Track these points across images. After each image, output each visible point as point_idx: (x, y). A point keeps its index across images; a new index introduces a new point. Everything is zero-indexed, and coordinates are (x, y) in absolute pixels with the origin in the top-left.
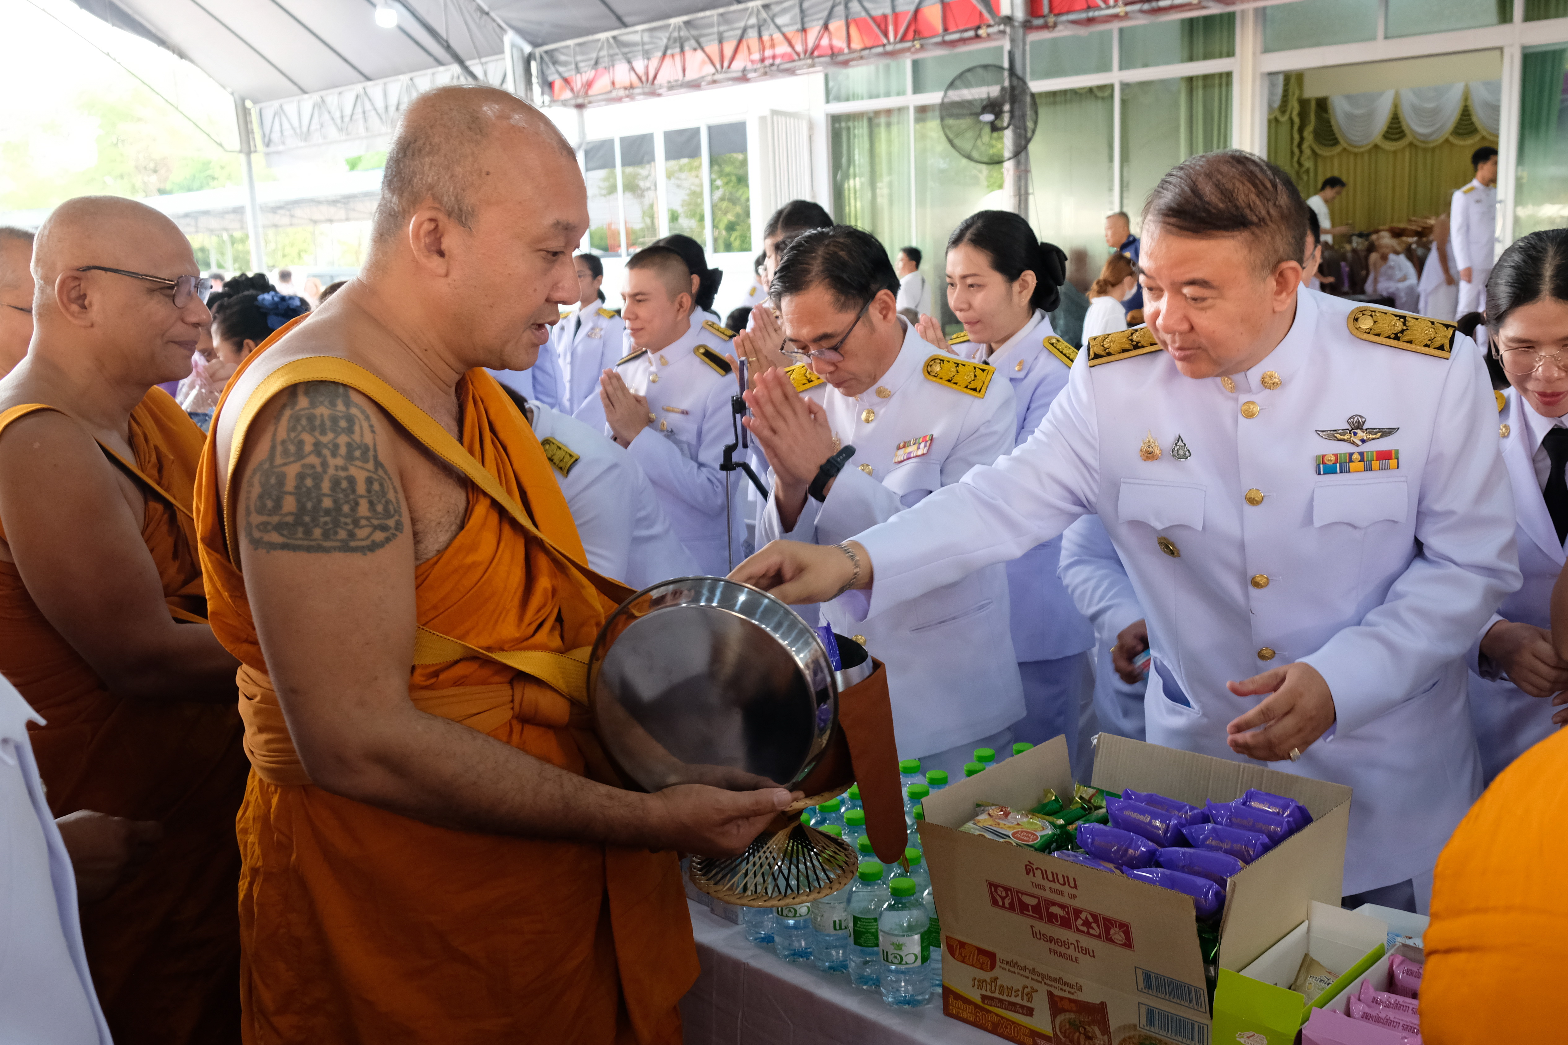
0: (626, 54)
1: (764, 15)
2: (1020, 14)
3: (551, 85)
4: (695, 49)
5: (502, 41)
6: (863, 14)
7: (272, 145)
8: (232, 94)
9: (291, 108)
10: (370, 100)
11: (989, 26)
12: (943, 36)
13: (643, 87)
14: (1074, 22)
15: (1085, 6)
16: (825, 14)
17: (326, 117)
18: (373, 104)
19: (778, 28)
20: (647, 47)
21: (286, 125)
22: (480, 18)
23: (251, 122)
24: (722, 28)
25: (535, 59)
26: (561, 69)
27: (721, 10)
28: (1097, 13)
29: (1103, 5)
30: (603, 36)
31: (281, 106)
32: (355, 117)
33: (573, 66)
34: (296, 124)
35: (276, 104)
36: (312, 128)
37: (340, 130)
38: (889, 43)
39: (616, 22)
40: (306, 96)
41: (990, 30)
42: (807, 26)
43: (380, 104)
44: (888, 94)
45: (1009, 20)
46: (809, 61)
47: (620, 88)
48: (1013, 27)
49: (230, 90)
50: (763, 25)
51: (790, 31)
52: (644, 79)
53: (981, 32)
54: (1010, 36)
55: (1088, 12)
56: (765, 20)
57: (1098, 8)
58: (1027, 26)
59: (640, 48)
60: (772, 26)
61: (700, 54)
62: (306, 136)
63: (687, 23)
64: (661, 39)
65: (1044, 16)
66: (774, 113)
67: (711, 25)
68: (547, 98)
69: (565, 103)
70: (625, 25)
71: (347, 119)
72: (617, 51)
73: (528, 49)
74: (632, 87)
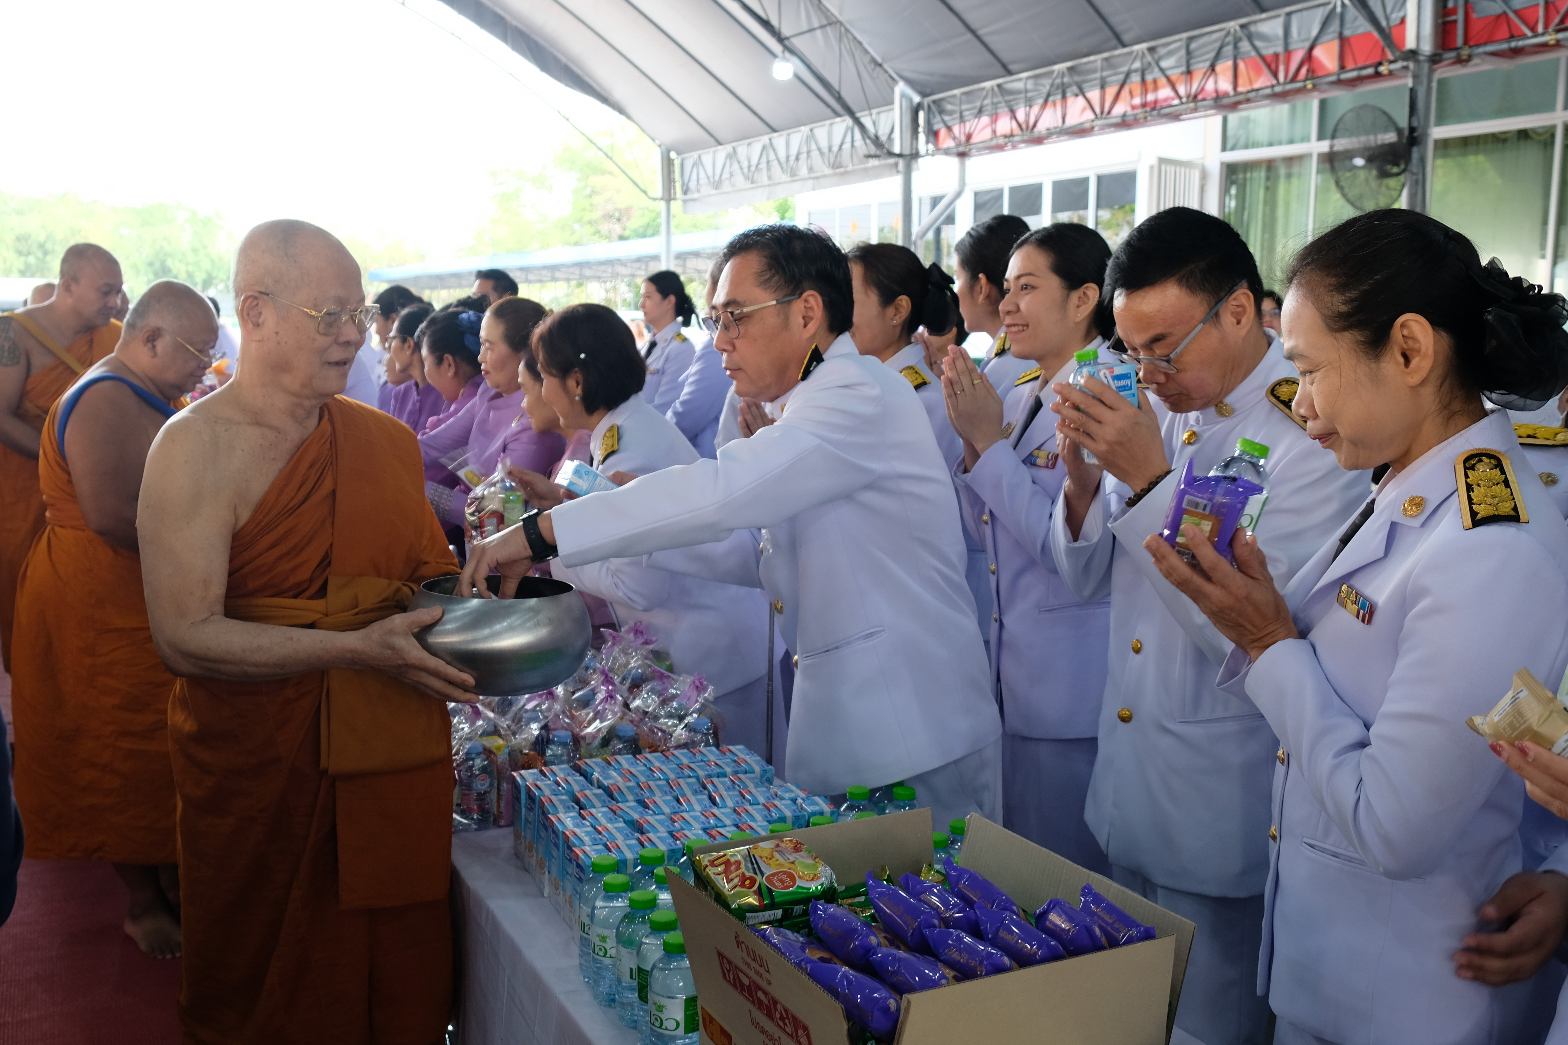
0: (1010, 101)
1: (1149, 58)
2: (1427, 48)
3: (936, 134)
4: (1077, 95)
5: (893, 91)
6: (1253, 53)
7: (689, 193)
8: (660, 146)
9: (707, 159)
10: (774, 150)
11: (1391, 62)
12: (1339, 74)
13: (1023, 135)
14: (1494, 54)
15: (1507, 35)
16: (1212, 55)
17: (736, 166)
18: (776, 154)
19: (1162, 71)
20: (1029, 95)
21: (702, 175)
22: (873, 70)
23: (674, 172)
24: (1105, 74)
25: (923, 109)
26: (946, 118)
27: (1106, 55)
28: (1521, 43)
29: (1529, 33)
30: (988, 84)
31: (700, 156)
32: (760, 166)
33: (957, 115)
34: (710, 174)
35: (695, 155)
36: (724, 177)
37: (747, 178)
38: (1278, 83)
39: (1001, 70)
40: (721, 147)
41: (1393, 66)
42: (1193, 68)
43: (782, 155)
44: (1291, 142)
45: (1413, 54)
46: (1192, 105)
47: (1001, 136)
48: (1417, 61)
49: (657, 142)
50: (1147, 69)
51: (1173, 74)
52: (1024, 126)
53: (1383, 69)
54: (1413, 72)
55: (1509, 42)
56: (1150, 64)
57: (1524, 36)
58: (1435, 59)
59: (1022, 95)
60: (1156, 70)
61: (1081, 100)
62: (717, 185)
63: (1071, 69)
64: (1044, 86)
65: (1456, 49)
66: (1162, 161)
67: (1094, 71)
68: (931, 147)
69: (947, 152)
70: (1010, 73)
71: (753, 168)
72: (1000, 99)
73: (917, 99)
74: (1012, 135)
